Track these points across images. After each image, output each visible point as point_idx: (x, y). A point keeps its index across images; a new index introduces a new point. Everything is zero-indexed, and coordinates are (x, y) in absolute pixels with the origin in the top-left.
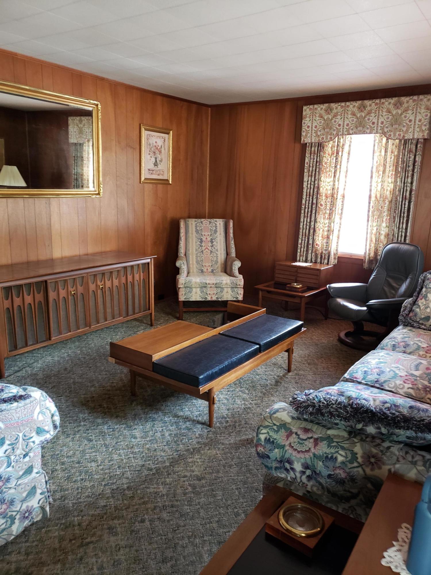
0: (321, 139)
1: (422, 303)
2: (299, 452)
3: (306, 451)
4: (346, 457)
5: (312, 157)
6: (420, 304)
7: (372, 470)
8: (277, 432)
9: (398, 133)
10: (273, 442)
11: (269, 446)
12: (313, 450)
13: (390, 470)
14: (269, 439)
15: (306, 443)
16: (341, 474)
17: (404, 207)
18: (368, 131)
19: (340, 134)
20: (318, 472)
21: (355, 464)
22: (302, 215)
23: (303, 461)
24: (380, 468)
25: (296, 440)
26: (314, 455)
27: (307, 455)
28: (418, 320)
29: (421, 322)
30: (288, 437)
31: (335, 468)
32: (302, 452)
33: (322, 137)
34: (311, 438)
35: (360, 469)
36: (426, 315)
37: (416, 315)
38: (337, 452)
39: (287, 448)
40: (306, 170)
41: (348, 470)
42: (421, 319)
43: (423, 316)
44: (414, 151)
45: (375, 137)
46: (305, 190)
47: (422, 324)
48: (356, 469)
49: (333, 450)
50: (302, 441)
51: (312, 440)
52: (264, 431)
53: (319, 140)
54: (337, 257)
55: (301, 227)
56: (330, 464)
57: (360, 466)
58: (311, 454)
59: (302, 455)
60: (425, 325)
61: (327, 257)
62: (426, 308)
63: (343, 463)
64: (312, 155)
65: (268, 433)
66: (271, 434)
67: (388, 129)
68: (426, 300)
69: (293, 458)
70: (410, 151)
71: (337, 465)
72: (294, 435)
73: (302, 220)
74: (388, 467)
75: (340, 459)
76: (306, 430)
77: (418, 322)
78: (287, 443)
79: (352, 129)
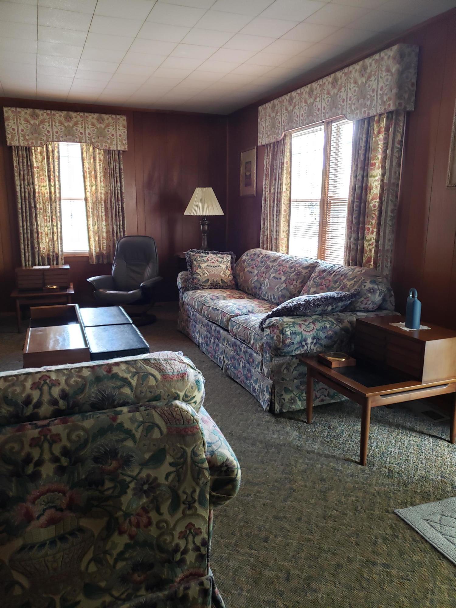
0: (30, 143)
1: (200, 271)
2: (309, 332)
3: (312, 330)
4: (330, 324)
5: (21, 160)
6: (198, 272)
7: (342, 324)
8: (294, 327)
9: (104, 144)
10: (295, 333)
11: (293, 336)
12: (315, 327)
13: (348, 321)
14: (293, 332)
15: (310, 325)
16: (331, 333)
17: (119, 208)
18: (78, 140)
19: (50, 140)
20: (320, 338)
21: (335, 325)
22: (20, 219)
23: (312, 336)
24: (344, 322)
25: (305, 327)
26: (317, 330)
27: (314, 332)
28: (201, 283)
29: (203, 285)
30: (301, 327)
31: (327, 331)
32: (311, 331)
33: (31, 141)
34: (310, 323)
35: (337, 327)
36: (206, 279)
37: (199, 280)
38: (325, 323)
39: (303, 332)
40: (16, 174)
41: (333, 330)
42: (203, 282)
43: (204, 280)
44: (118, 160)
45: (81, 146)
46: (19, 194)
47: (204, 286)
48: (336, 328)
49: (323, 324)
50: (308, 326)
51: (311, 323)
52: (287, 329)
53: (28, 144)
54: (63, 258)
55: (21, 231)
56: (325, 331)
57: (337, 325)
58: (315, 330)
59: (311, 333)
60: (206, 286)
61: (55, 258)
62: (204, 274)
63: (330, 327)
64: (21, 159)
65: (290, 329)
66: (292, 329)
67: (95, 140)
68: (201, 269)
69: (307, 337)
70: (115, 161)
71: (328, 329)
72: (302, 325)
73: (21, 224)
74: (346, 320)
75: (328, 326)
76: (305, 321)
77: (201, 285)
78: (302, 330)
79: (62, 137)
